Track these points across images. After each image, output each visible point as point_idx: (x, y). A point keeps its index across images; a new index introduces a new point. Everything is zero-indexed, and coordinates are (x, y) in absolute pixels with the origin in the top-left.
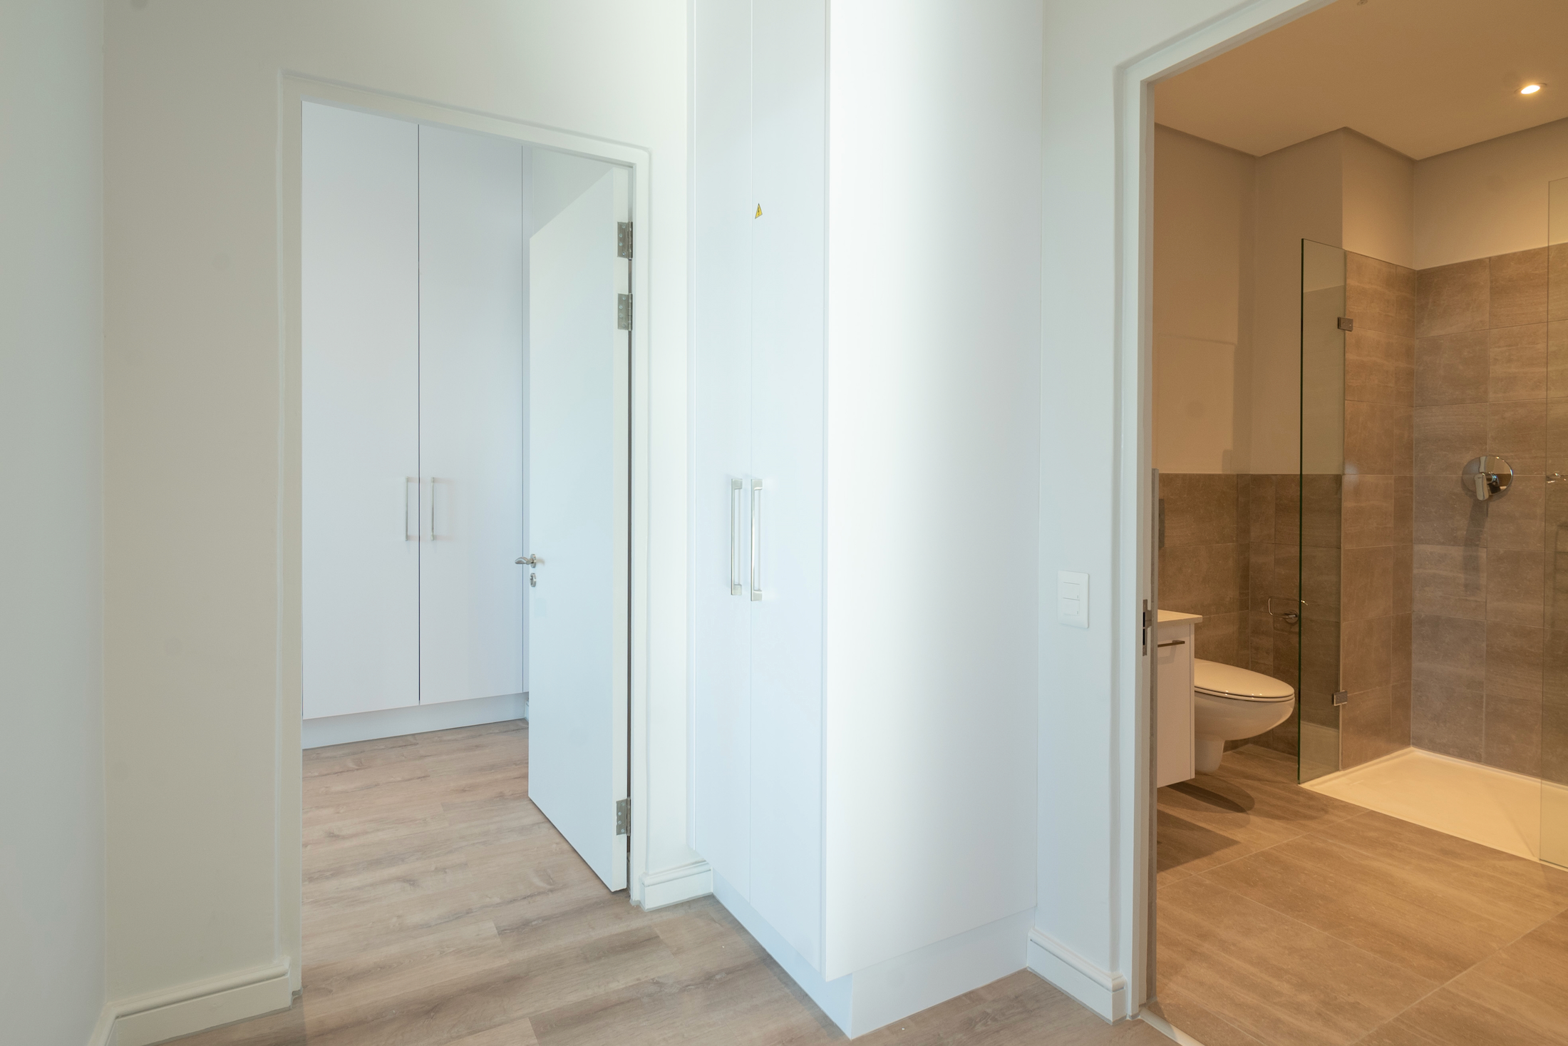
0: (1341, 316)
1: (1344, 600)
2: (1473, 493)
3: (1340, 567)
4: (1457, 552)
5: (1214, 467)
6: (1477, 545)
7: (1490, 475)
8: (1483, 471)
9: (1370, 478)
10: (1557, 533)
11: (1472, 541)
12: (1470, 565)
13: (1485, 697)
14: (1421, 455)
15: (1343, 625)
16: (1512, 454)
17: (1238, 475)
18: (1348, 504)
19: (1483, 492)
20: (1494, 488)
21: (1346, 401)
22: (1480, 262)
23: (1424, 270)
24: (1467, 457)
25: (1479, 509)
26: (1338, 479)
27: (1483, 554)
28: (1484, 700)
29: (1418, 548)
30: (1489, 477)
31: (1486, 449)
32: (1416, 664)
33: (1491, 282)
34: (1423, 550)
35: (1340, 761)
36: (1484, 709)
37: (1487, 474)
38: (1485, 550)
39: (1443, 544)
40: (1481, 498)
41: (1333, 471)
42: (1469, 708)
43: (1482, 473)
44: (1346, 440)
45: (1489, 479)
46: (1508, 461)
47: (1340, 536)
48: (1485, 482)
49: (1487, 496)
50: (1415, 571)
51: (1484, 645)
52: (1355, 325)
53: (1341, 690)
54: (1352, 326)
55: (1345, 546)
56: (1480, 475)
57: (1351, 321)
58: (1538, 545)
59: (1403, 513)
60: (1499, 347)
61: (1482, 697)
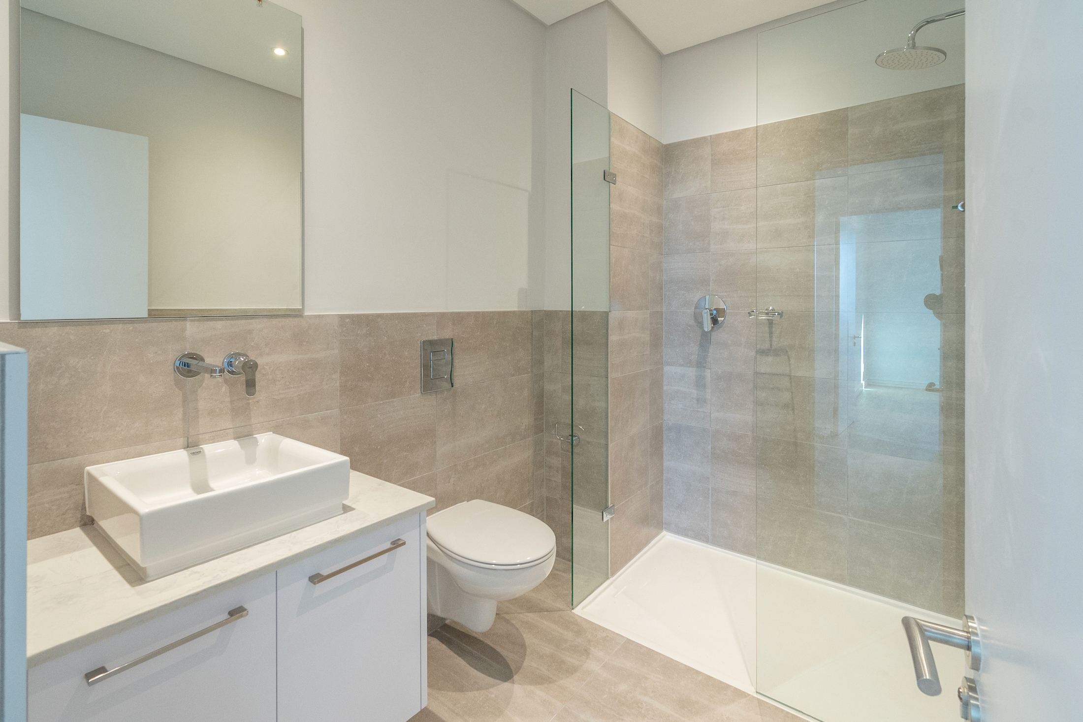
0: (606, 168)
1: (611, 423)
2: (700, 324)
3: (608, 395)
4: (691, 372)
5: (511, 305)
6: (704, 367)
7: (712, 310)
8: (708, 307)
9: (631, 314)
10: (756, 358)
11: (701, 364)
12: (700, 383)
13: (710, 490)
14: (667, 294)
15: (610, 446)
16: (725, 294)
17: (532, 311)
18: (613, 338)
19: (708, 325)
20: (715, 321)
21: (611, 246)
22: (705, 138)
23: (669, 145)
24: (697, 296)
25: (705, 338)
26: (605, 315)
27: (708, 373)
28: (710, 492)
29: (667, 369)
30: (712, 312)
31: (709, 289)
32: (666, 464)
33: (712, 155)
34: (670, 370)
35: (609, 569)
36: (710, 500)
37: (711, 310)
38: (709, 370)
39: (682, 365)
40: (706, 330)
41: (604, 308)
42: (700, 498)
43: (707, 309)
44: (611, 280)
45: (711, 314)
46: (723, 300)
47: (608, 367)
48: (709, 317)
49: (710, 329)
50: (665, 388)
51: (709, 447)
52: (619, 179)
53: (610, 505)
54: (615, 180)
55: (612, 375)
56: (706, 311)
57: (615, 176)
58: (743, 367)
59: (656, 342)
60: (717, 208)
61: (709, 489)
